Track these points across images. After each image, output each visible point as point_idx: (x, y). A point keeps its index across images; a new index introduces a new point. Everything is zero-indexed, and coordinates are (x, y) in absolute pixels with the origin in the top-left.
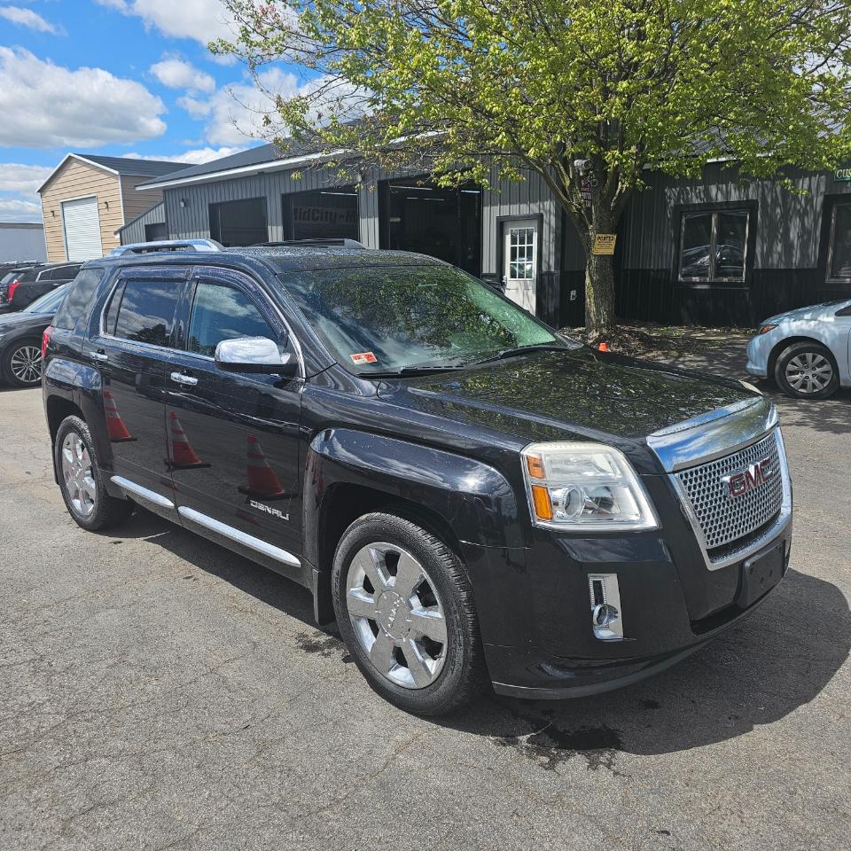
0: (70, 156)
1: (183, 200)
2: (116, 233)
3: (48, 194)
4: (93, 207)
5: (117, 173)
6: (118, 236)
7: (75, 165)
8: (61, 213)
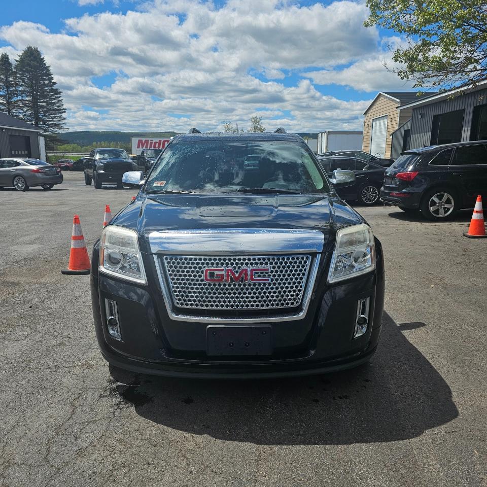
0: (380, 94)
1: (421, 114)
2: (390, 136)
3: (367, 115)
4: (385, 121)
5: (399, 101)
6: (391, 137)
7: (382, 98)
8: (371, 125)
